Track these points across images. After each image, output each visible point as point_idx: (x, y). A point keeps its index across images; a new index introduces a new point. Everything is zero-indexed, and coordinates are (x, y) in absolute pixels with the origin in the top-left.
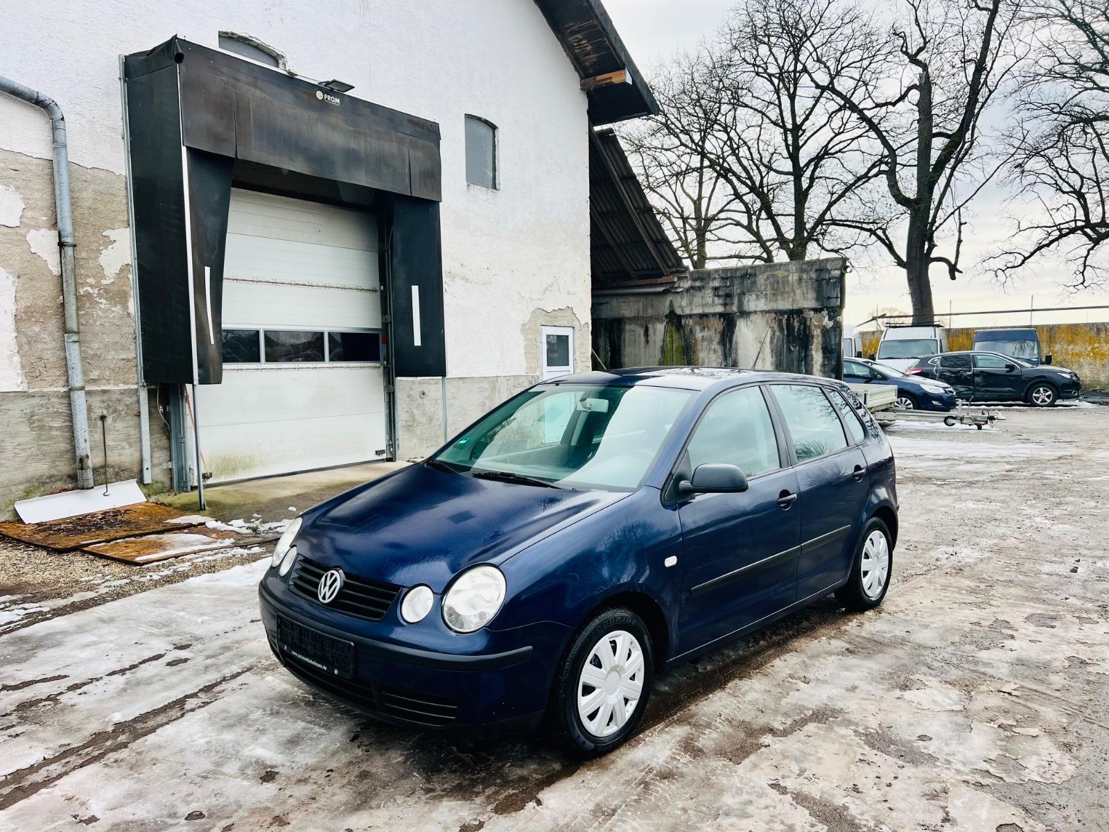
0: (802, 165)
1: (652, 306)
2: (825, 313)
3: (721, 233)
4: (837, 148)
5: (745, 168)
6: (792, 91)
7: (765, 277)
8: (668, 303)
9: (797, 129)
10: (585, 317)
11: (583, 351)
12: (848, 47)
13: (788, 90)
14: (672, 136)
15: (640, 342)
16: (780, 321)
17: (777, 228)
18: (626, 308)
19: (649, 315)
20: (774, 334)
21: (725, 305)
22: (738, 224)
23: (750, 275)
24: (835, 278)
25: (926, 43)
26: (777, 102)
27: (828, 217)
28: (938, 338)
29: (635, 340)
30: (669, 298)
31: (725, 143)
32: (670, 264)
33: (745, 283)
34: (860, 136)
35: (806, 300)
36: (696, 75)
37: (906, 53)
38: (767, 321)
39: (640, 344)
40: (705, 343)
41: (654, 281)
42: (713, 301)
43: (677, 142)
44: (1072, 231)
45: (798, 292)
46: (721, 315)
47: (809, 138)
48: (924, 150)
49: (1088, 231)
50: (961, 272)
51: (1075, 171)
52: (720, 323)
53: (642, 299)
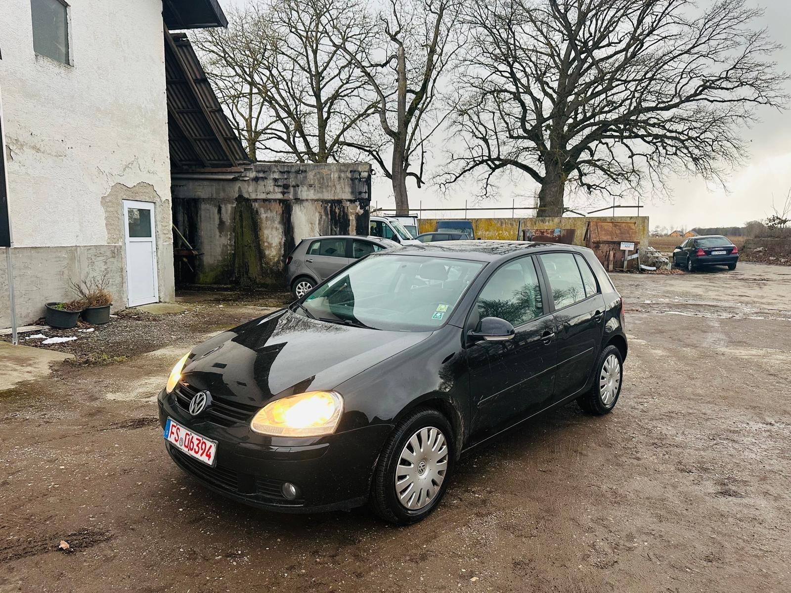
0: (323, 101)
1: (224, 190)
2: (358, 203)
3: (268, 144)
4: (345, 93)
5: (283, 99)
6: (314, 48)
7: (313, 174)
8: (237, 189)
9: (319, 76)
10: (166, 194)
11: (164, 224)
12: (351, 24)
13: (312, 47)
14: (229, 68)
15: (214, 218)
16: (326, 208)
17: (307, 143)
18: (202, 191)
19: (221, 197)
20: (321, 218)
21: (283, 193)
22: (280, 138)
23: (302, 171)
24: (365, 178)
25: (400, 29)
26: (305, 53)
27: (341, 139)
28: (416, 225)
29: (210, 218)
30: (238, 184)
31: (268, 79)
32: (238, 157)
33: (299, 177)
34: (360, 87)
35: (344, 193)
36: (246, 26)
37: (389, 34)
38: (316, 208)
39: (214, 221)
40: (269, 222)
41: (224, 170)
42: (274, 190)
43: (233, 73)
44: (481, 162)
45: (338, 187)
46: (280, 201)
47: (327, 83)
48: (402, 102)
49: (489, 162)
50: (424, 183)
51: (482, 124)
52: (280, 207)
53: (214, 184)
